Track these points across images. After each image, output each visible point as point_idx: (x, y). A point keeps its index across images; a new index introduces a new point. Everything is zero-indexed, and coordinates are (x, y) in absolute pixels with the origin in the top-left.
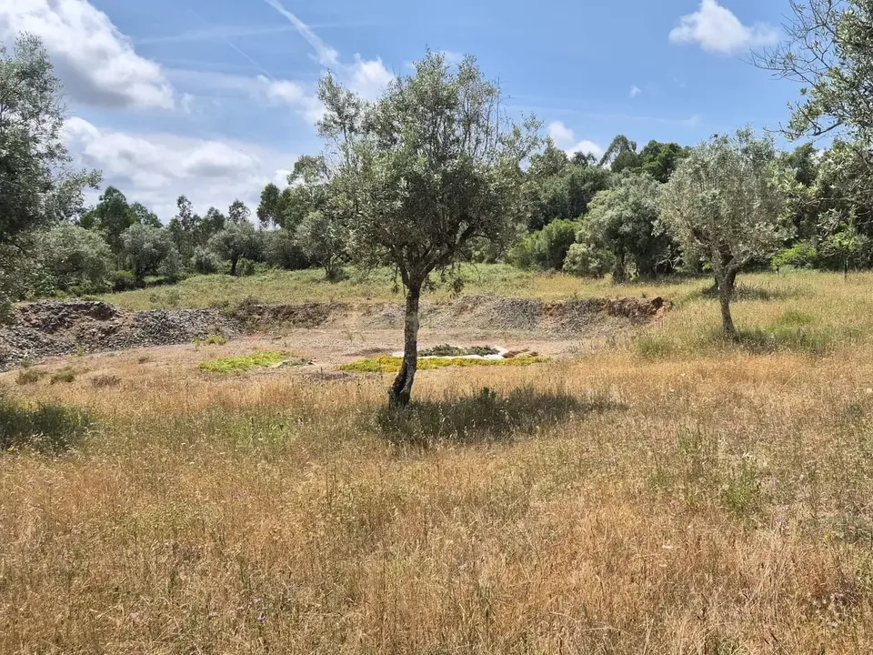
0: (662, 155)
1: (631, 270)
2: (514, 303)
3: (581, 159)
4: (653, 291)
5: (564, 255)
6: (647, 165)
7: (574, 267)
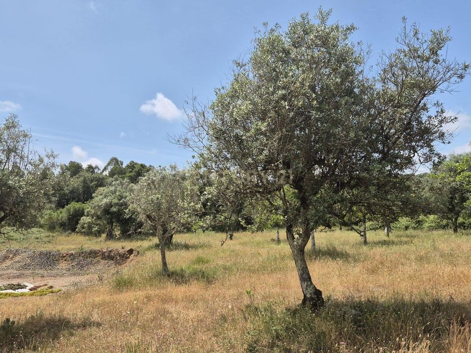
0: (137, 169)
1: (117, 233)
2: (41, 253)
3: (91, 169)
4: (128, 245)
5: (77, 223)
6: (128, 174)
7: (84, 230)
